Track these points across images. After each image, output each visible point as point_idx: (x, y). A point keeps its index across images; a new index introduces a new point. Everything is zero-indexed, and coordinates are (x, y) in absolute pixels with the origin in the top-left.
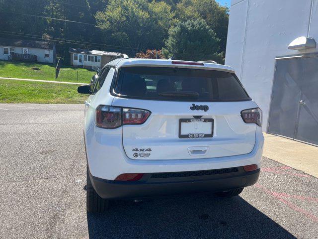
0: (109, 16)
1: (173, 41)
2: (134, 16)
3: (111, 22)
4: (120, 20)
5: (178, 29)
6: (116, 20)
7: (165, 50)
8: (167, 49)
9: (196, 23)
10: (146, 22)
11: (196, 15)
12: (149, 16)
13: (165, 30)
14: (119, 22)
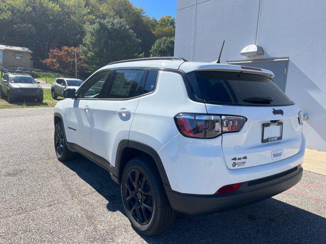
0: (10, 5)
1: (92, 39)
2: (42, 7)
3: (12, 11)
4: (24, 11)
5: (96, 26)
6: (19, 10)
7: (84, 48)
8: (85, 46)
9: (115, 21)
10: (57, 15)
11: (112, 13)
12: (60, 9)
13: (79, 26)
14: (22, 13)
